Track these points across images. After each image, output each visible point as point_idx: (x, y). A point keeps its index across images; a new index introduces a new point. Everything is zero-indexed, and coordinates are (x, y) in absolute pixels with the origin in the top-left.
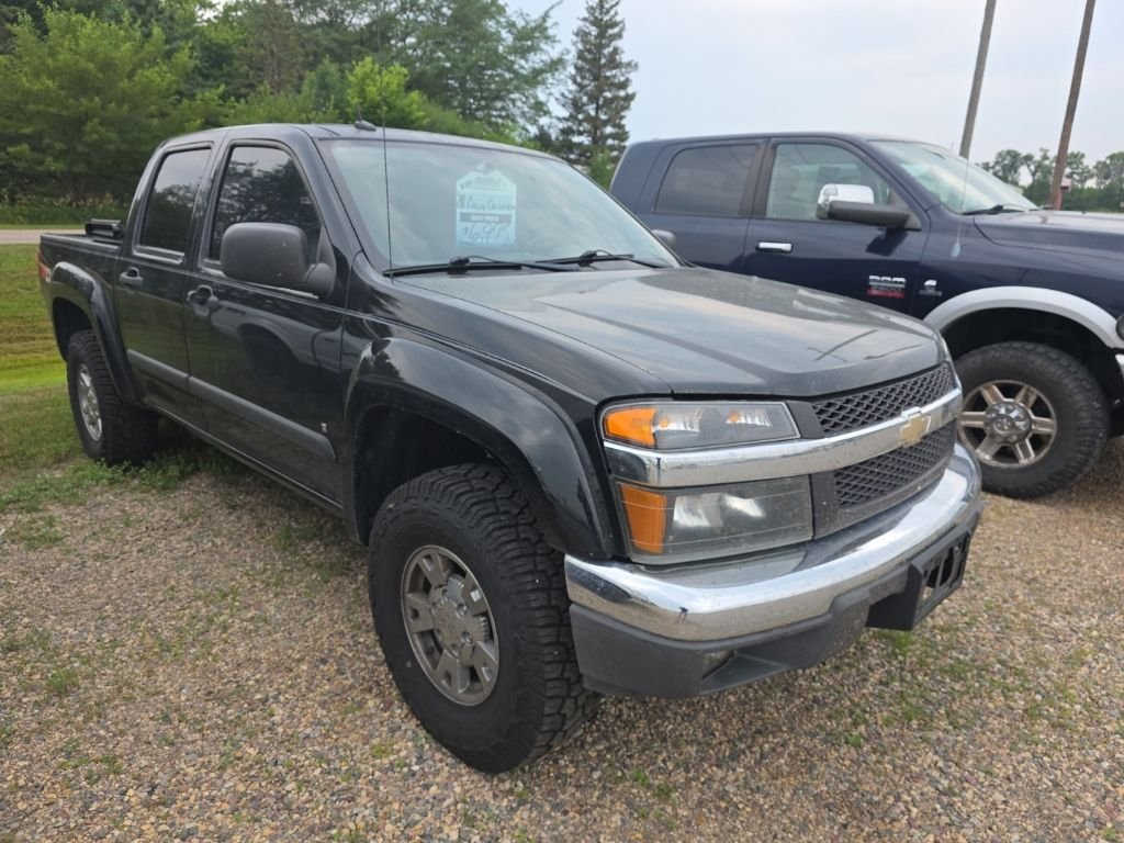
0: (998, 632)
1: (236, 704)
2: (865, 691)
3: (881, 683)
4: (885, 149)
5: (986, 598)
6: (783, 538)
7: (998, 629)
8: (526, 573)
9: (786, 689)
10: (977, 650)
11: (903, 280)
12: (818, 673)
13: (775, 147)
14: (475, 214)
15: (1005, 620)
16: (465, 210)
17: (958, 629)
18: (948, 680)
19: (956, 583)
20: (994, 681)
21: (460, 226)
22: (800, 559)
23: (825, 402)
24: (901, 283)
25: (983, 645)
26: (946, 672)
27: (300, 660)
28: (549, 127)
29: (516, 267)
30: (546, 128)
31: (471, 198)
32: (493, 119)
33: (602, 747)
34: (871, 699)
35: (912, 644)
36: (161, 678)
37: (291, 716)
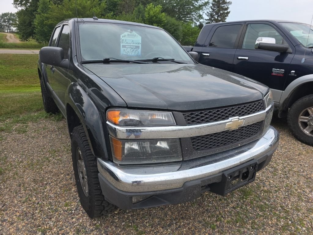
0: (286, 195)
1: (39, 184)
2: (226, 210)
3: (233, 207)
4: (284, 25)
5: (288, 182)
6: (169, 159)
7: (287, 194)
8: (92, 160)
9: (199, 205)
10: (274, 201)
11: (284, 70)
12: (212, 201)
13: (247, 25)
14: (127, 45)
15: (291, 191)
16: (124, 44)
17: (271, 192)
18: (258, 210)
19: (251, 180)
20: (276, 213)
21: (122, 49)
22: (179, 167)
23: (190, 113)
24: (283, 71)
25: (278, 199)
26: (259, 207)
27: (62, 174)
28: (203, 22)
29: (128, 62)
30: (202, 23)
31: (126, 40)
32: (187, 20)
33: (130, 214)
34: (226, 213)
35: (251, 195)
36: (25, 174)
37: (50, 190)
